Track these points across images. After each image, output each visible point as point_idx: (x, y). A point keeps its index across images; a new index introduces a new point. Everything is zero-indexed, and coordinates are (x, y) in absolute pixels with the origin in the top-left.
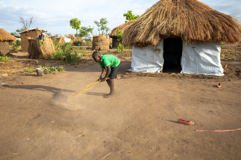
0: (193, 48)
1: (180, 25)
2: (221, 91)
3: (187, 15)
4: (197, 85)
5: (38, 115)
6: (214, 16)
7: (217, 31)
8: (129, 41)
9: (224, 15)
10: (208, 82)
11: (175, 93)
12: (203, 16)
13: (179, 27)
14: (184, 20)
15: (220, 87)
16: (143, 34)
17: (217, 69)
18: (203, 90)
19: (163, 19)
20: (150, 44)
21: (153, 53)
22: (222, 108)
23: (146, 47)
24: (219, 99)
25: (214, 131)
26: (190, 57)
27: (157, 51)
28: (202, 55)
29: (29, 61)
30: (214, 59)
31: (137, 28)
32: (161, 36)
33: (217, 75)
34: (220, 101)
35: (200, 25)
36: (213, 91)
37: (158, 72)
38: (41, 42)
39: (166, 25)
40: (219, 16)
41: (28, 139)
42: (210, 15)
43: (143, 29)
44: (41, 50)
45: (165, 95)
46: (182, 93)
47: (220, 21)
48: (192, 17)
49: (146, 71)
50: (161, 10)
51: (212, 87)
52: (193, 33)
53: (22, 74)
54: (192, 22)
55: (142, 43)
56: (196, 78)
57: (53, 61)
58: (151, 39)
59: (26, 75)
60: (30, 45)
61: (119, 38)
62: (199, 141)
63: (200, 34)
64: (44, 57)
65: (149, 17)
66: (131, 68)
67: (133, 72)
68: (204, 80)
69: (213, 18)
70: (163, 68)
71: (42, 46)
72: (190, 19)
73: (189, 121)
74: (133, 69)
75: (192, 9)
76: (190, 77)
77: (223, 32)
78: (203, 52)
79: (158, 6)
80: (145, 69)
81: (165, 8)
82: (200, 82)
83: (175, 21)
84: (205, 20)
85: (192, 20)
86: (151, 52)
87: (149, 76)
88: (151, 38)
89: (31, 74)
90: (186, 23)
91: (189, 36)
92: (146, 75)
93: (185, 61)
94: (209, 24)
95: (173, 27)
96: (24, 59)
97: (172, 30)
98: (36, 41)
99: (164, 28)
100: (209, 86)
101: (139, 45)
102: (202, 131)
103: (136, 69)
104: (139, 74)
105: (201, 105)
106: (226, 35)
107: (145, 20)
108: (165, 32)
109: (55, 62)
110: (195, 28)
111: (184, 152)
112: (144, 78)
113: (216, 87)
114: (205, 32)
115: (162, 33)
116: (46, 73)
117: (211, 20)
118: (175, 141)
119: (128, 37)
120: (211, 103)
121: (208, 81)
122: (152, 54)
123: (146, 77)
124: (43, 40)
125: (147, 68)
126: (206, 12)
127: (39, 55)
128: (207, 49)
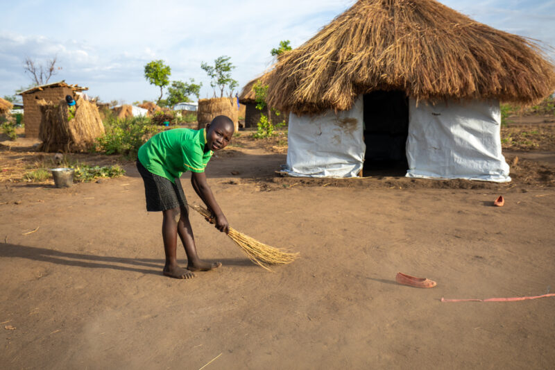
0: (435, 114)
1: (402, 60)
2: (504, 213)
3: (417, 36)
4: (445, 201)
5: (46, 272)
6: (482, 38)
7: (490, 74)
8: (279, 101)
9: (506, 36)
10: (473, 195)
11: (392, 220)
12: (457, 38)
13: (398, 65)
14: (411, 47)
15: (501, 204)
16: (313, 81)
17: (494, 165)
18: (459, 212)
19: (361, 46)
20: (329, 107)
21: (339, 130)
22: (507, 250)
23: (322, 115)
24: (498, 231)
25: (485, 301)
26: (427, 137)
27: (348, 124)
28: (456, 131)
29: (41, 157)
30: (485, 141)
31: (299, 67)
32: (358, 87)
33: (493, 179)
34: (502, 236)
35: (449, 58)
36: (485, 215)
37: (351, 176)
38: (70, 111)
39: (369, 60)
40: (495, 37)
41: (10, 327)
42: (472, 35)
43: (314, 69)
44: (69, 131)
45: (367, 223)
46: (409, 219)
47: (496, 49)
48: (429, 42)
49: (322, 173)
50: (357, 26)
51: (483, 206)
52: (434, 77)
53: (19, 184)
54: (430, 52)
55: (311, 103)
56: (443, 187)
57: (100, 156)
58: (333, 94)
59: (29, 186)
60: (44, 120)
61: (260, 103)
62: (448, 324)
63: (450, 80)
64: (77, 147)
65: (328, 43)
66: (287, 168)
67: (292, 177)
68: (462, 190)
69: (479, 41)
70: (365, 164)
71: (73, 120)
72: (426, 47)
73: (425, 279)
74: (292, 170)
75: (429, 22)
76: (429, 185)
77: (504, 74)
78: (458, 126)
79: (350, 18)
80: (321, 170)
81: (366, 21)
82: (453, 195)
83: (390, 49)
84: (461, 48)
85: (429, 48)
86: (334, 127)
87: (330, 185)
88: (332, 91)
89: (41, 183)
90: (416, 56)
91: (423, 85)
92: (322, 182)
93: (416, 149)
94: (470, 56)
95: (385, 66)
96: (29, 153)
97: (383, 73)
98: (58, 109)
99: (364, 66)
100: (474, 203)
101: (305, 108)
102: (454, 300)
103: (298, 168)
104: (307, 181)
105: (454, 245)
106: (513, 81)
107: (317, 50)
108: (367, 77)
109: (102, 159)
110: (437, 67)
111: (409, 348)
112: (317, 189)
113: (493, 204)
114: (461, 76)
115: (360, 80)
116: (79, 181)
117: (475, 47)
118: (388, 325)
119: (278, 92)
120: (479, 240)
121: (472, 193)
122: (337, 133)
123: (322, 187)
124: (75, 107)
125: (325, 166)
126: (463, 28)
127: (67, 143)
128: (468, 116)
